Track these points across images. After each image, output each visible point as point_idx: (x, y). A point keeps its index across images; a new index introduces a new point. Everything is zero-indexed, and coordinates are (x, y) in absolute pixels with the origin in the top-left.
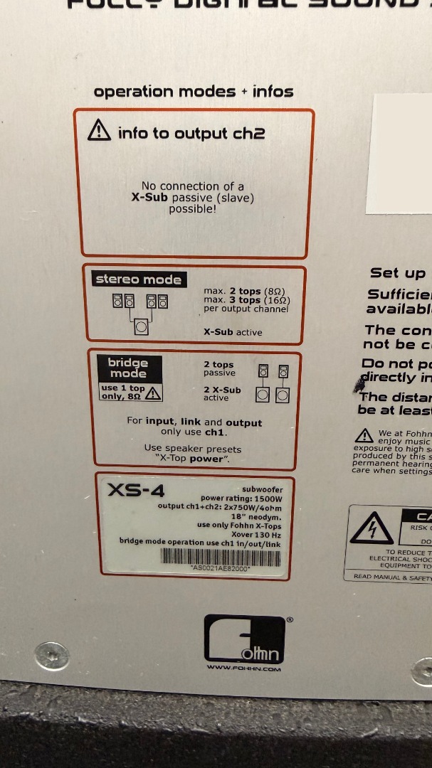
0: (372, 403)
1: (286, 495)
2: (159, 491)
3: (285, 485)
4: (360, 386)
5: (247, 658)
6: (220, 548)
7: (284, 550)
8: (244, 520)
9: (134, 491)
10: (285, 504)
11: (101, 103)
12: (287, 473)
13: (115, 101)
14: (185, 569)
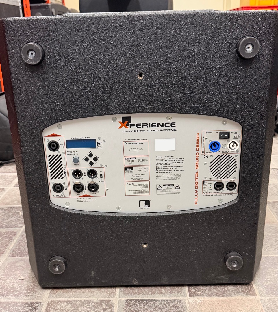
0: (158, 172)
1: (149, 183)
2: (133, 184)
3: (148, 182)
4: (156, 170)
5: (145, 207)
6: (141, 191)
7: (149, 191)
8: (144, 187)
9: (130, 184)
10: (149, 185)
11: (126, 141)
12: (148, 181)
13: (128, 141)
14: (136, 194)
